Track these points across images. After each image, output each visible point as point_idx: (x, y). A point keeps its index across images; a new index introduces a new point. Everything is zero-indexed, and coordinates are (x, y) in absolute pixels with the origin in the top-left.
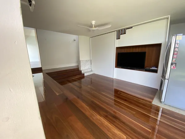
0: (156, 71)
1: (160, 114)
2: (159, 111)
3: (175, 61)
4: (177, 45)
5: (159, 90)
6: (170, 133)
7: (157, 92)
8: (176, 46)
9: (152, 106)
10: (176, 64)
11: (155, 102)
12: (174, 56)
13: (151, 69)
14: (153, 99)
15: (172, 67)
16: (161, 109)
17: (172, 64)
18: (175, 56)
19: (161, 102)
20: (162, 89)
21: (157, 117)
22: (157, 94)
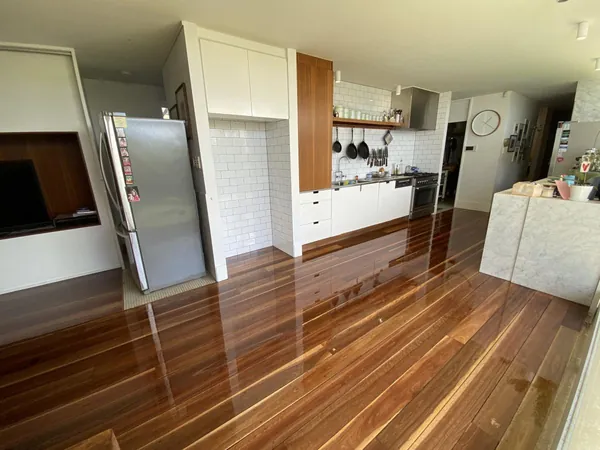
0: (94, 220)
1: (152, 318)
2: (147, 317)
3: (132, 181)
4: (122, 140)
5: (123, 268)
6: (189, 338)
7: (122, 276)
8: (121, 143)
9: (125, 316)
10: (136, 188)
11: (130, 302)
12: (126, 171)
13: (74, 215)
14: (120, 298)
15: (132, 198)
16: (150, 306)
17: (128, 191)
18: (128, 169)
19: (142, 293)
20: (132, 262)
21: (150, 331)
22: (125, 279)
